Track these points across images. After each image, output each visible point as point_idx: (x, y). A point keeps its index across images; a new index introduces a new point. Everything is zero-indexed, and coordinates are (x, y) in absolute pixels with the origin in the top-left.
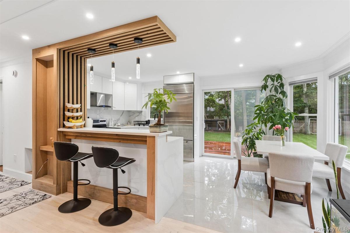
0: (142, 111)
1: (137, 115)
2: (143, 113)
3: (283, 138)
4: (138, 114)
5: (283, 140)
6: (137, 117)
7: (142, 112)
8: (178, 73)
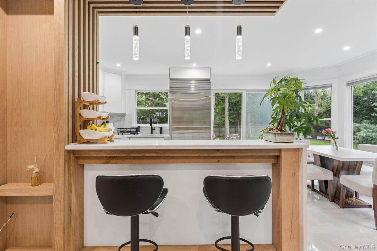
0: (125, 114)
1: (117, 120)
2: (127, 117)
3: (335, 142)
4: (119, 118)
5: (336, 144)
6: (117, 123)
7: (125, 116)
8: (194, 65)
